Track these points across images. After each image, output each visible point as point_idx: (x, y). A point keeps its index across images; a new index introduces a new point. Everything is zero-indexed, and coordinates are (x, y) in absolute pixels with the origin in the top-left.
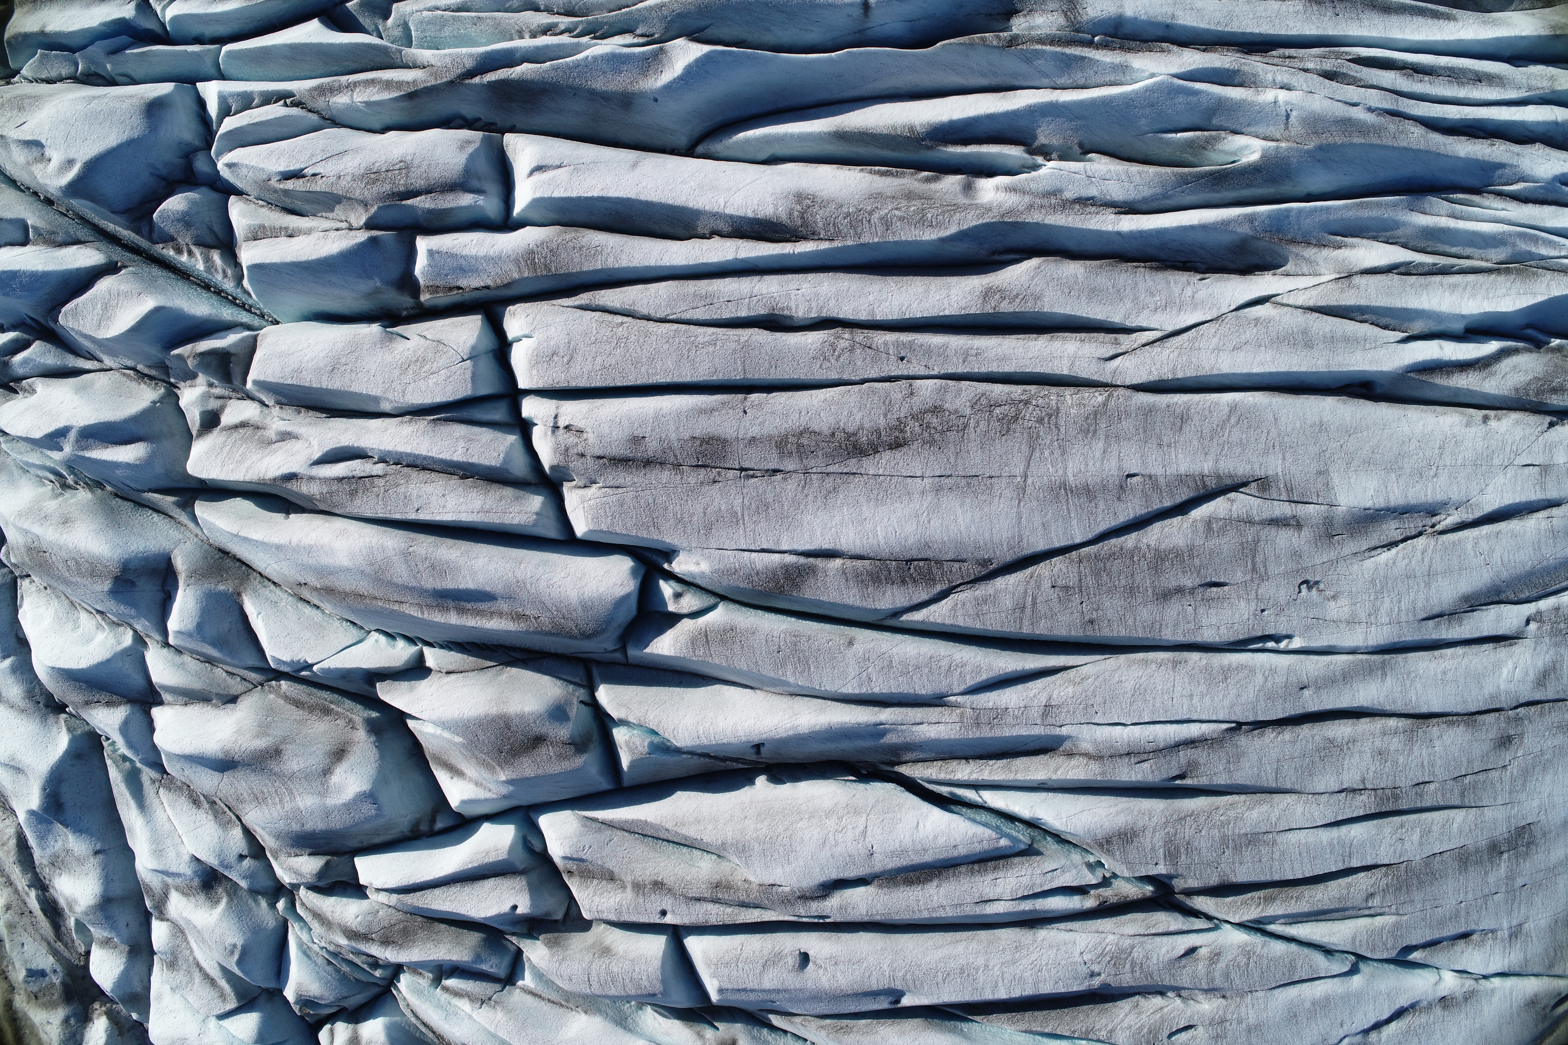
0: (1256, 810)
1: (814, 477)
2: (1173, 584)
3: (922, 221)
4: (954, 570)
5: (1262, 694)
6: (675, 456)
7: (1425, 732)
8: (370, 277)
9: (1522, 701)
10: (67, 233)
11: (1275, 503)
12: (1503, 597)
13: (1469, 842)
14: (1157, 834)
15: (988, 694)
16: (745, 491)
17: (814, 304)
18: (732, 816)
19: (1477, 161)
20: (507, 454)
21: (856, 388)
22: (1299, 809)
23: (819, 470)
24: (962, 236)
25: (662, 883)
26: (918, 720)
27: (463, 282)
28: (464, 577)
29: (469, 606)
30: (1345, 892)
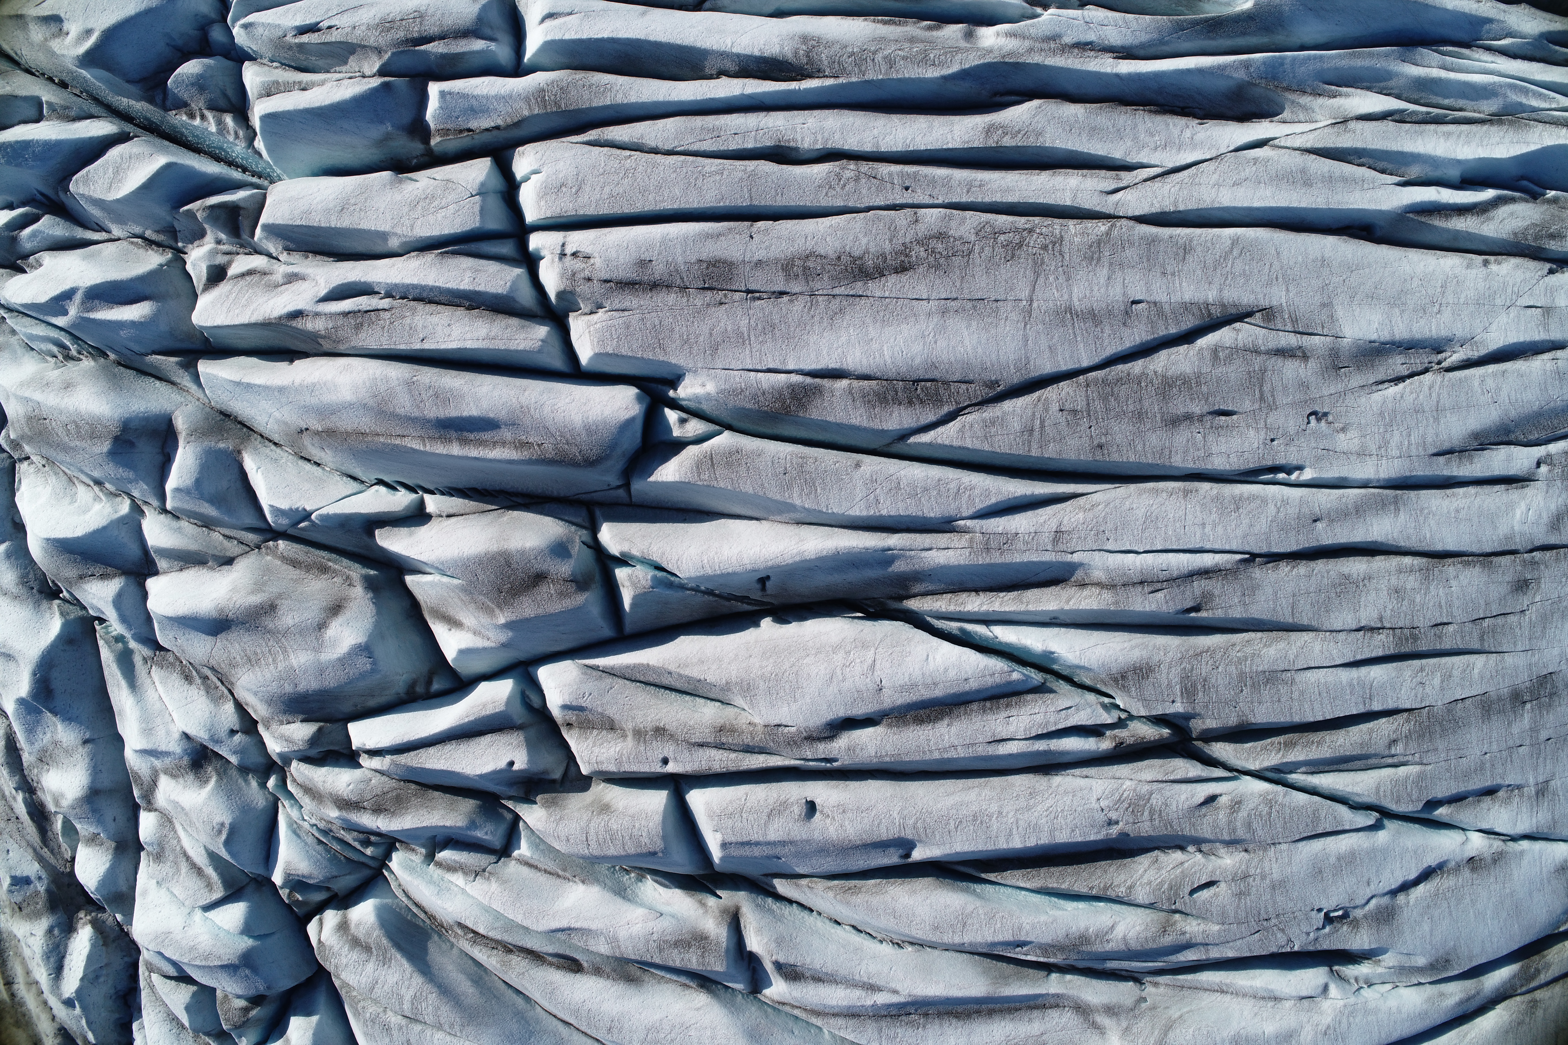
0: (1274, 647)
1: (820, 299)
2: (1181, 410)
3: (924, 60)
4: (961, 391)
5: (1275, 524)
6: (682, 279)
7: (1441, 572)
8: (382, 122)
9: (1537, 543)
10: (80, 110)
11: (1281, 333)
12: (1512, 437)
13: (1491, 689)
14: (1173, 670)
15: (997, 519)
16: (751, 312)
17: (819, 137)
18: (737, 655)
19: (1464, 14)
20: (514, 283)
21: (862, 215)
22: (1317, 647)
23: (825, 292)
24: (964, 75)
25: (664, 729)
26: (927, 546)
27: (474, 124)
28: (468, 404)
29: (472, 436)
30: (1367, 737)
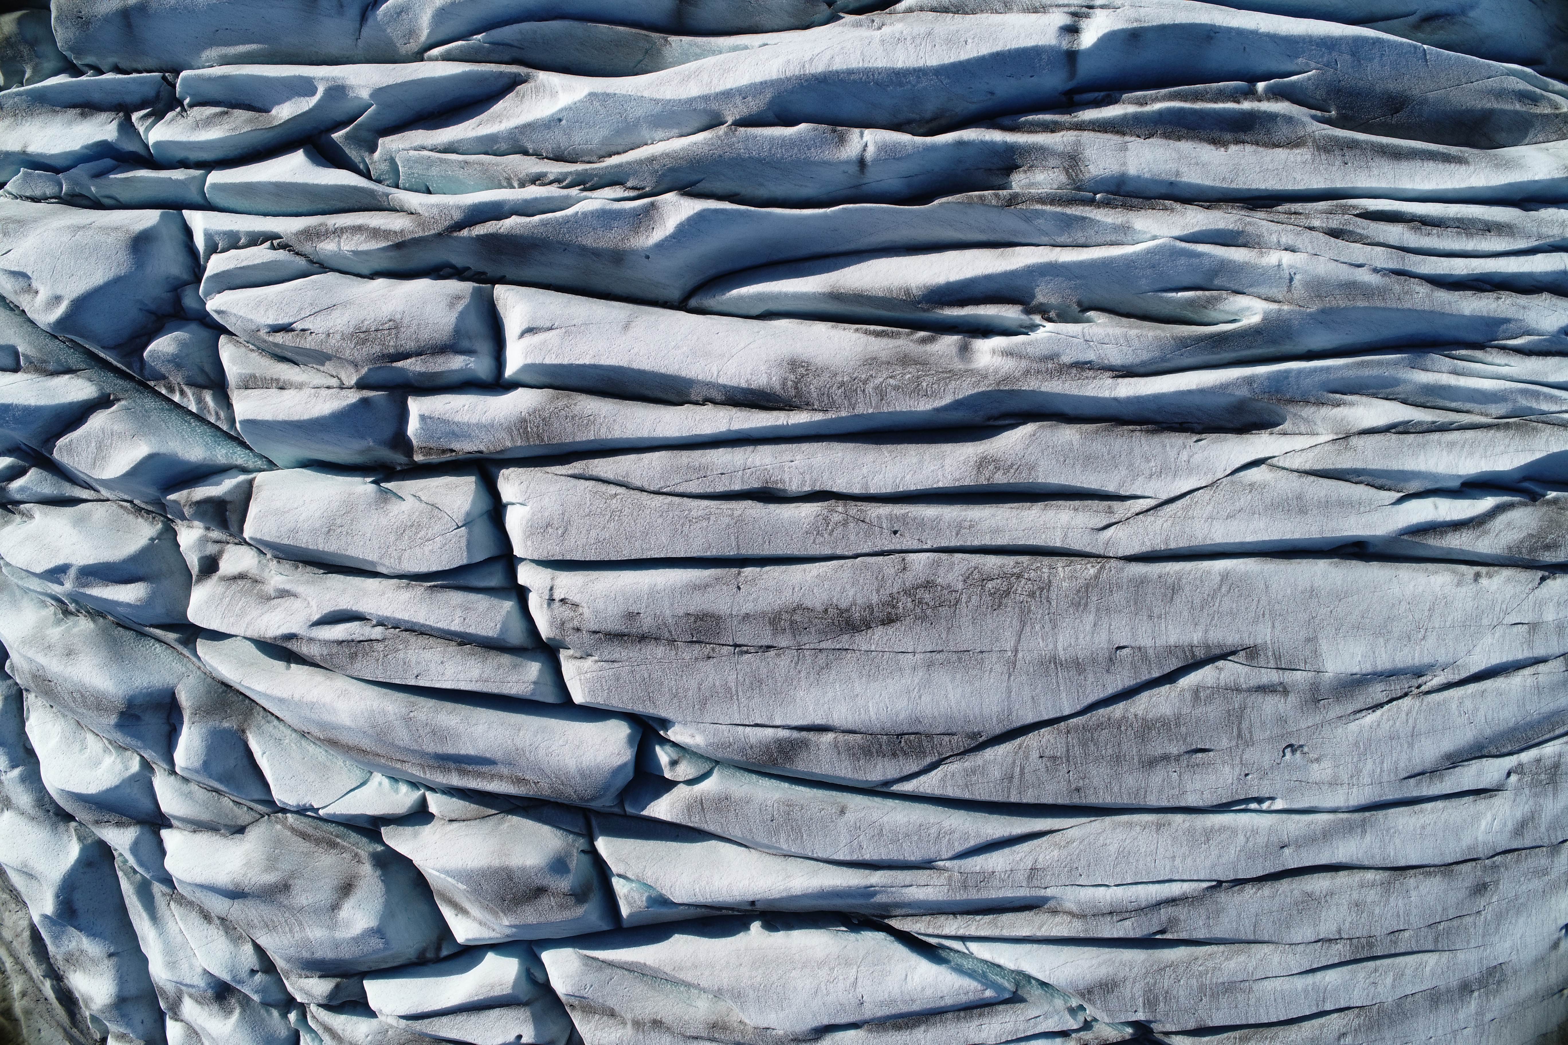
0: (1234, 960)
1: (807, 653)
2: (1159, 751)
3: (917, 390)
4: (944, 743)
5: (1243, 854)
6: (670, 632)
7: (1402, 884)
8: (363, 437)
9: (1498, 851)
10: (58, 361)
11: (1263, 670)
12: (1485, 752)
13: (1441, 983)
14: (1137, 985)
15: (975, 858)
16: (739, 667)
17: (807, 477)
18: (728, 963)
19: (1482, 318)
20: (504, 624)
21: (849, 562)
22: (1276, 959)
23: (812, 646)
24: (957, 405)
25: (661, 1022)
26: (907, 883)
27: (456, 446)
28: (464, 743)
29: (470, 768)
30: (1317, 1032)
